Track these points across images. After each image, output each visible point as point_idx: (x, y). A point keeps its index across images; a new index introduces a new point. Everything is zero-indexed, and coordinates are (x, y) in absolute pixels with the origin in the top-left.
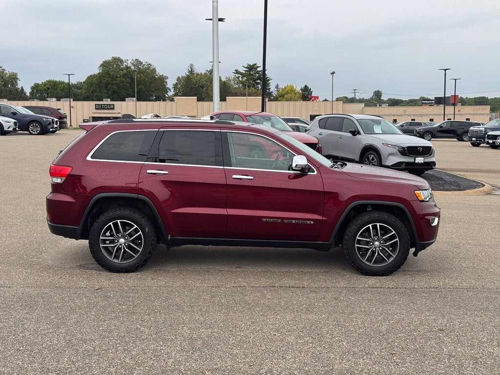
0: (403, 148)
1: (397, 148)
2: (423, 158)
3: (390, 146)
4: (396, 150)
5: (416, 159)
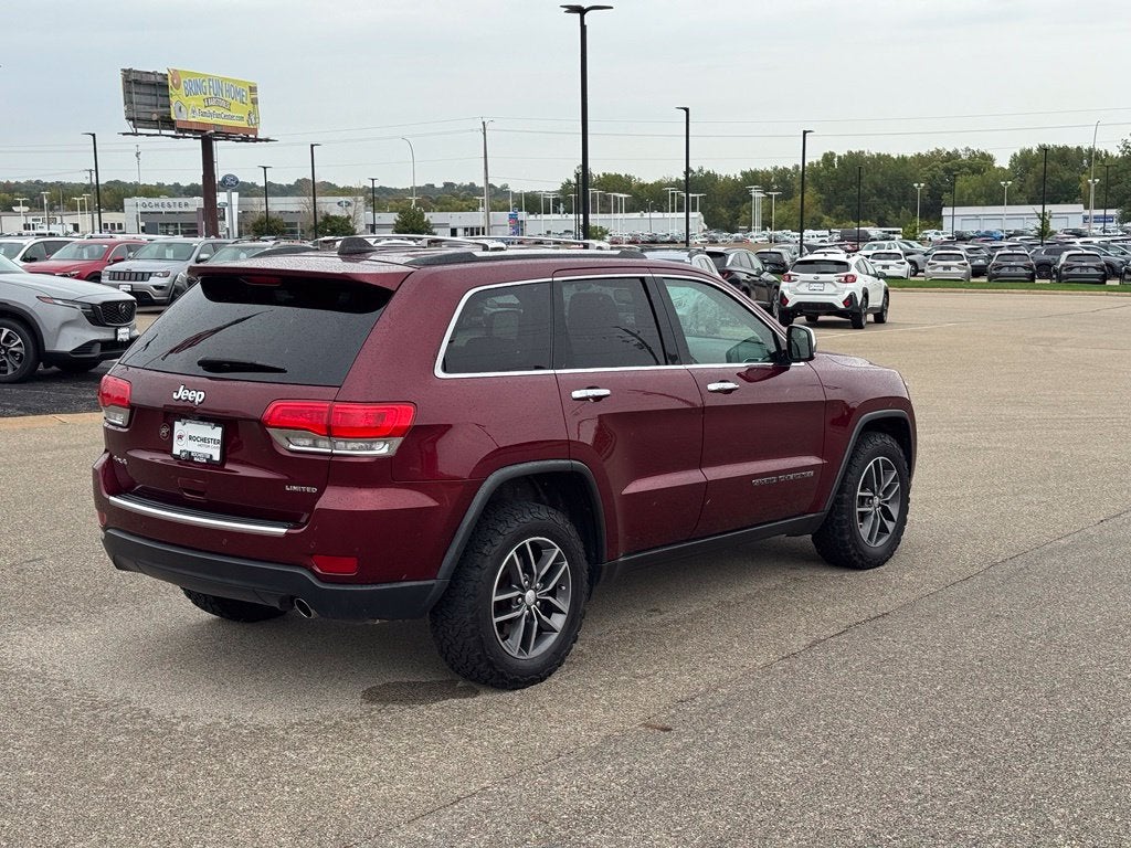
0: (93, 306)
1: (78, 306)
2: (128, 330)
3: (60, 302)
4: (76, 313)
5: (120, 331)
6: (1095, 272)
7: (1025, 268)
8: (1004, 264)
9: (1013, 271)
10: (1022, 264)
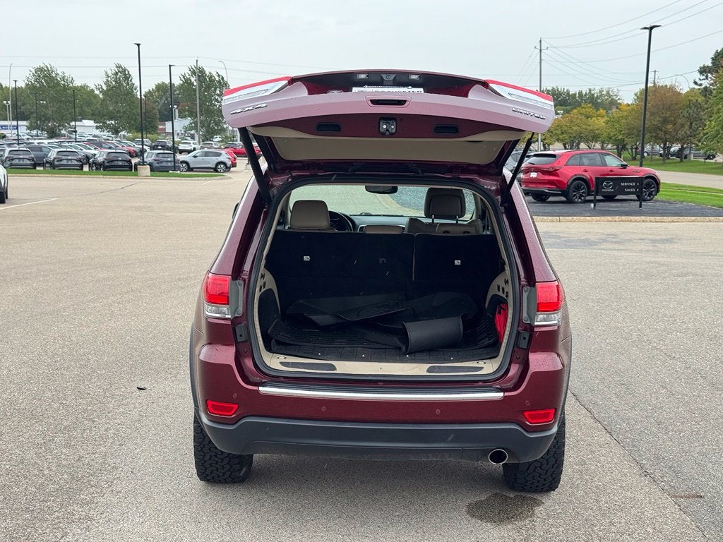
6: (76, 163)
7: (29, 160)
8: (15, 157)
9: (22, 162)
10: (27, 157)
